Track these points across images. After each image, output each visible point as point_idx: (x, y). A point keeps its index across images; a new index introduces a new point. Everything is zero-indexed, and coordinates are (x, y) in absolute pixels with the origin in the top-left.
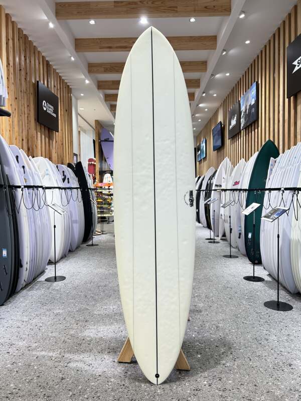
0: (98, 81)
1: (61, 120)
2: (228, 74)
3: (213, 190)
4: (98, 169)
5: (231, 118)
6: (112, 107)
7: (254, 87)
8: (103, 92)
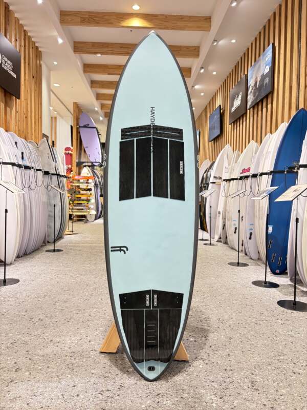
0: (74, 42)
1: (25, 87)
2: (234, 41)
3: (211, 183)
4: (75, 160)
5: (234, 98)
6: (93, 83)
7: (269, 51)
8: (82, 59)
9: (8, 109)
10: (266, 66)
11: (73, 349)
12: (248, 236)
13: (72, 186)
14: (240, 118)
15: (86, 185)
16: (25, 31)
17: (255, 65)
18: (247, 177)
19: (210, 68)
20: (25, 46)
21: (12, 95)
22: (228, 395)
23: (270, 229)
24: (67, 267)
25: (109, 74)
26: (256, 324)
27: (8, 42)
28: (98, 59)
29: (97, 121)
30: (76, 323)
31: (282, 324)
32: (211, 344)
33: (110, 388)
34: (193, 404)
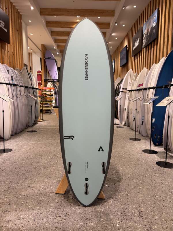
0: (40, 9)
1: (12, 36)
2: (135, 7)
3: (121, 92)
4: (43, 78)
5: (135, 41)
6: (52, 33)
7: (155, 13)
8: (45, 19)
9: (3, 50)
10: (154, 22)
11: (41, 192)
12: (141, 123)
13: (42, 93)
14: (138, 54)
15: (50, 92)
16: (11, 2)
17: (147, 21)
18: (141, 89)
19: (121, 23)
20: (11, 12)
21: (5, 42)
22: (125, 219)
23: (154, 120)
24: (39, 141)
25: (61, 27)
26: (144, 176)
27: (1, 10)
28: (55, 18)
29: (56, 55)
30: (43, 176)
31: (158, 176)
32: (117, 189)
33: (60, 215)
34: (105, 225)
